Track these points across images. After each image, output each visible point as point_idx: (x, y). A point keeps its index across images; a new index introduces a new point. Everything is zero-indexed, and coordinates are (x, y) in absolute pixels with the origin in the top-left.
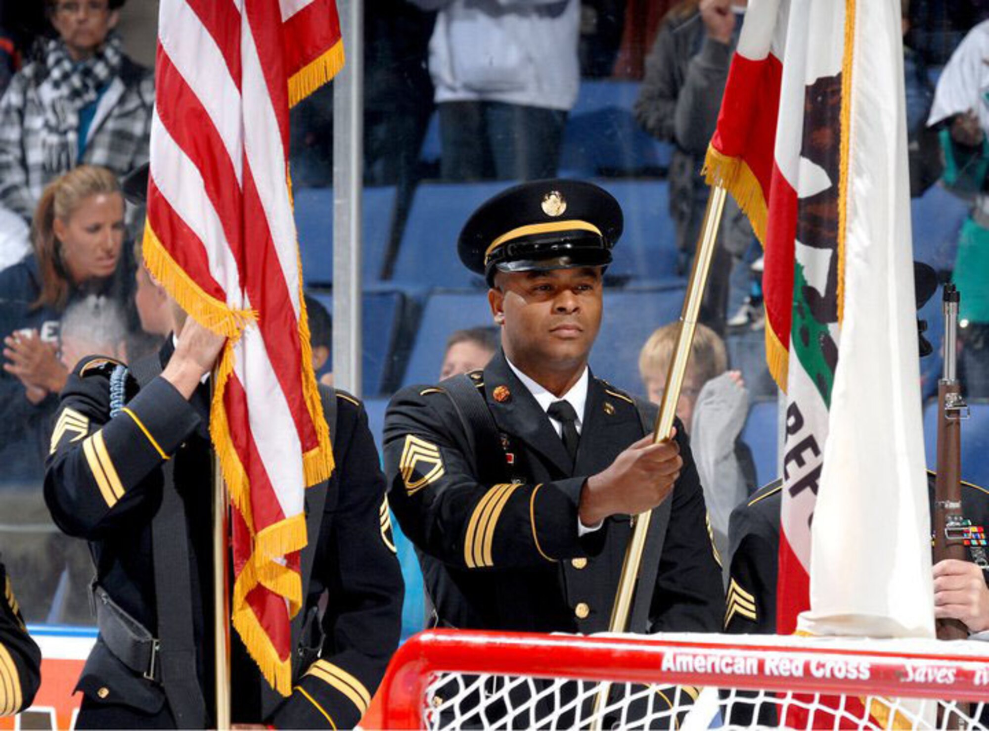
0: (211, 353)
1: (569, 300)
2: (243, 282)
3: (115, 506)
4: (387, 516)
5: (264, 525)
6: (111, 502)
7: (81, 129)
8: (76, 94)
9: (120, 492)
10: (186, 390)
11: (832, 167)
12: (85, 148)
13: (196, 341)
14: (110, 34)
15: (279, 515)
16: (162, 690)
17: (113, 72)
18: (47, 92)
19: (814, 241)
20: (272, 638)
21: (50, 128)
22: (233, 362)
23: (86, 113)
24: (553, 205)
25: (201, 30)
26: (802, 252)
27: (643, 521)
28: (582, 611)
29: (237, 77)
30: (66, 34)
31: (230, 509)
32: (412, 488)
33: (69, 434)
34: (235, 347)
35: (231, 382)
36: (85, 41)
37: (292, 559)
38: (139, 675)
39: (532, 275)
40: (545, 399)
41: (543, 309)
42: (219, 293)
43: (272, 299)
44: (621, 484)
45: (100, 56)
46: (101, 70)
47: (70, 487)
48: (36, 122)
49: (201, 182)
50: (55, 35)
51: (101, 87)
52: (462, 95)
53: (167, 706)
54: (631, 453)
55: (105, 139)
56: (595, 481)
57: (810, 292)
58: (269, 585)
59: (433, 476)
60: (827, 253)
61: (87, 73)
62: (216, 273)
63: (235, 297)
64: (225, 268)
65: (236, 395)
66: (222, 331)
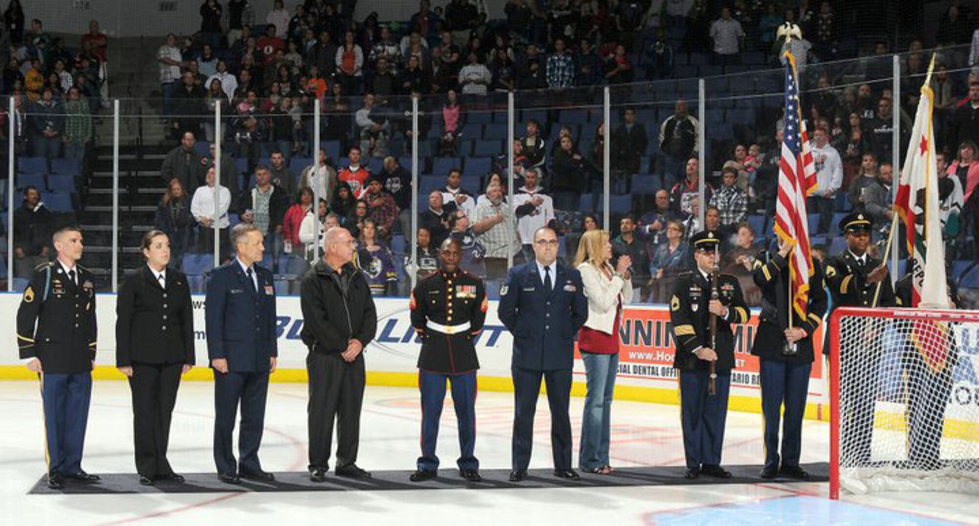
0: (789, 249)
1: (863, 238)
2: (796, 234)
4: (824, 283)
6: (768, 280)
7: (728, 202)
8: (727, 195)
9: (770, 278)
10: (784, 256)
11: (924, 208)
12: (729, 206)
13: (786, 246)
14: (735, 182)
15: (803, 283)
16: (777, 319)
17: (735, 190)
18: (721, 195)
19: (920, 224)
21: (722, 202)
22: (794, 251)
23: (729, 199)
24: (860, 217)
26: (917, 226)
27: (879, 284)
28: (865, 303)
29: (795, 191)
30: (726, 183)
32: (829, 277)
33: (757, 266)
36: (729, 184)
37: (806, 293)
38: (772, 316)
39: (855, 232)
40: (857, 258)
41: (857, 239)
42: (791, 236)
43: (802, 237)
44: (874, 276)
45: (732, 187)
46: (733, 190)
47: (759, 277)
48: (719, 201)
50: (723, 183)
51: (733, 193)
52: (811, 195)
53: (778, 323)
54: (877, 269)
55: (733, 204)
56: (870, 275)
57: (919, 235)
58: (801, 298)
59: (834, 274)
60: (922, 227)
61: (730, 191)
62: (790, 232)
63: (794, 237)
64: (792, 231)
65: (794, 258)
66: (791, 244)
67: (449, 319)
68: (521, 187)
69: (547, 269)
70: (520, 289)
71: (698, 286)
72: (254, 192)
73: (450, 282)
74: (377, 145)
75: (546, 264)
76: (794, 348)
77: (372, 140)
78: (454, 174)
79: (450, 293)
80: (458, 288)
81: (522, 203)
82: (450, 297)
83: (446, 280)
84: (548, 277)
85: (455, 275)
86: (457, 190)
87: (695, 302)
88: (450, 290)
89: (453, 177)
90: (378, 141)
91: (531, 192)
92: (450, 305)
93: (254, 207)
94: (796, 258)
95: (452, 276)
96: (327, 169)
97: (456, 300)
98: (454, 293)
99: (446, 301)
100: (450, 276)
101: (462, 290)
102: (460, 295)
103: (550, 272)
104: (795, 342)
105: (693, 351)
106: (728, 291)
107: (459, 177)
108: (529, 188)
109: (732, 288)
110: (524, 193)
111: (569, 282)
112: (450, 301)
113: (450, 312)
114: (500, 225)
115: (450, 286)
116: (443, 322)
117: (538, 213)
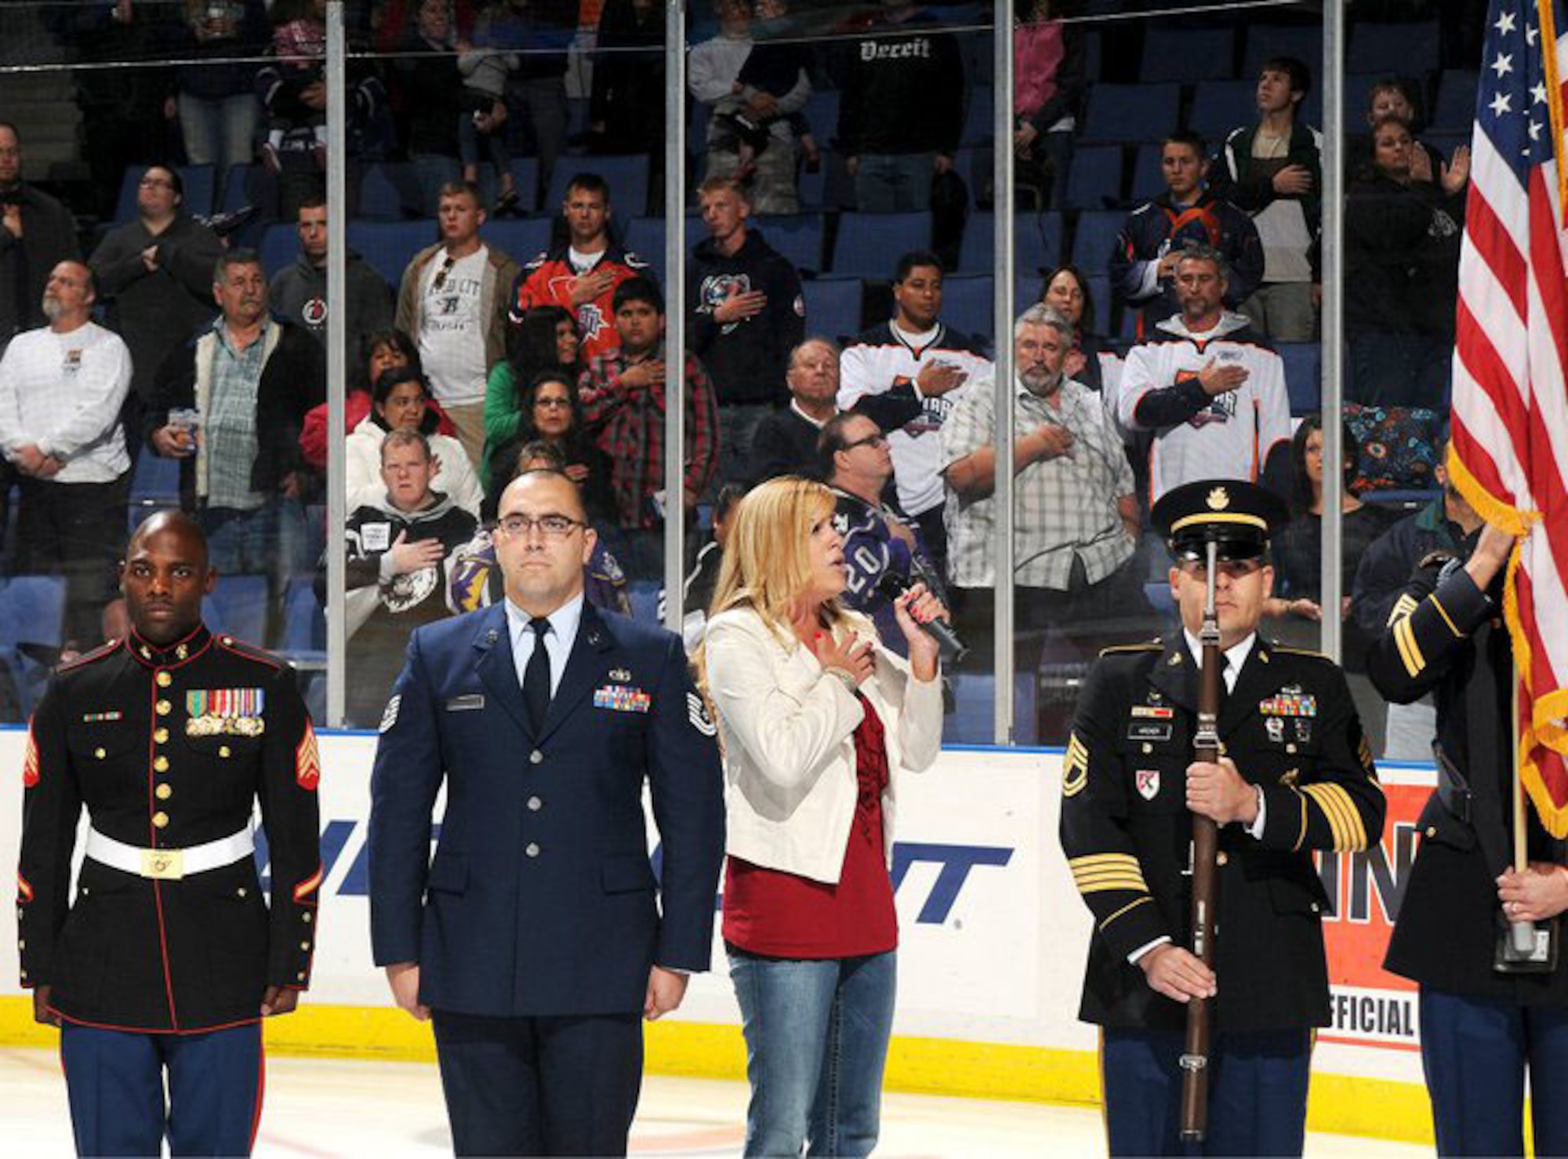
0: (1502, 549)
2: (1532, 488)
3: (1418, 676)
5: (1540, 695)
6: (1414, 672)
9: (1422, 664)
10: (1483, 581)
16: (1474, 831)
20: (1550, 789)
22: (1521, 557)
25: (1490, 280)
29: (1524, 317)
31: (1523, 683)
33: (1398, 618)
34: (1524, 543)
35: (1520, 574)
38: (1457, 818)
42: (1509, 499)
49: (1492, 406)
53: (1478, 845)
58: (1548, 744)
63: (1525, 501)
64: (1515, 479)
65: (1523, 583)
66: (1510, 530)
67: (160, 820)
68: (1166, 317)
69: (540, 626)
70: (437, 706)
71: (1166, 701)
72: (205, 347)
73: (163, 679)
74: (766, 171)
75: (539, 612)
76: (1537, 946)
77: (747, 151)
78: (917, 272)
79: (163, 722)
80: (195, 699)
81: (1162, 380)
82: (161, 736)
83: (149, 669)
84: (540, 657)
85: (182, 652)
86: (930, 336)
87: (1149, 763)
88: (163, 708)
89: (919, 285)
90: (768, 156)
91: (1200, 337)
92: (161, 764)
93: (201, 401)
94: (1529, 586)
95: (173, 655)
96: (491, 258)
97: (184, 747)
98: (179, 717)
99: (148, 750)
100: (164, 657)
101: (210, 707)
102: (200, 725)
103: (548, 639)
104: (1539, 925)
105: (1133, 958)
106: (1289, 721)
107: (938, 285)
108: (1194, 321)
109: (1308, 707)
110: (1176, 338)
111: (621, 675)
112: (161, 750)
113: (164, 791)
114: (1049, 468)
115: (163, 693)
116: (139, 836)
117: (1221, 415)
